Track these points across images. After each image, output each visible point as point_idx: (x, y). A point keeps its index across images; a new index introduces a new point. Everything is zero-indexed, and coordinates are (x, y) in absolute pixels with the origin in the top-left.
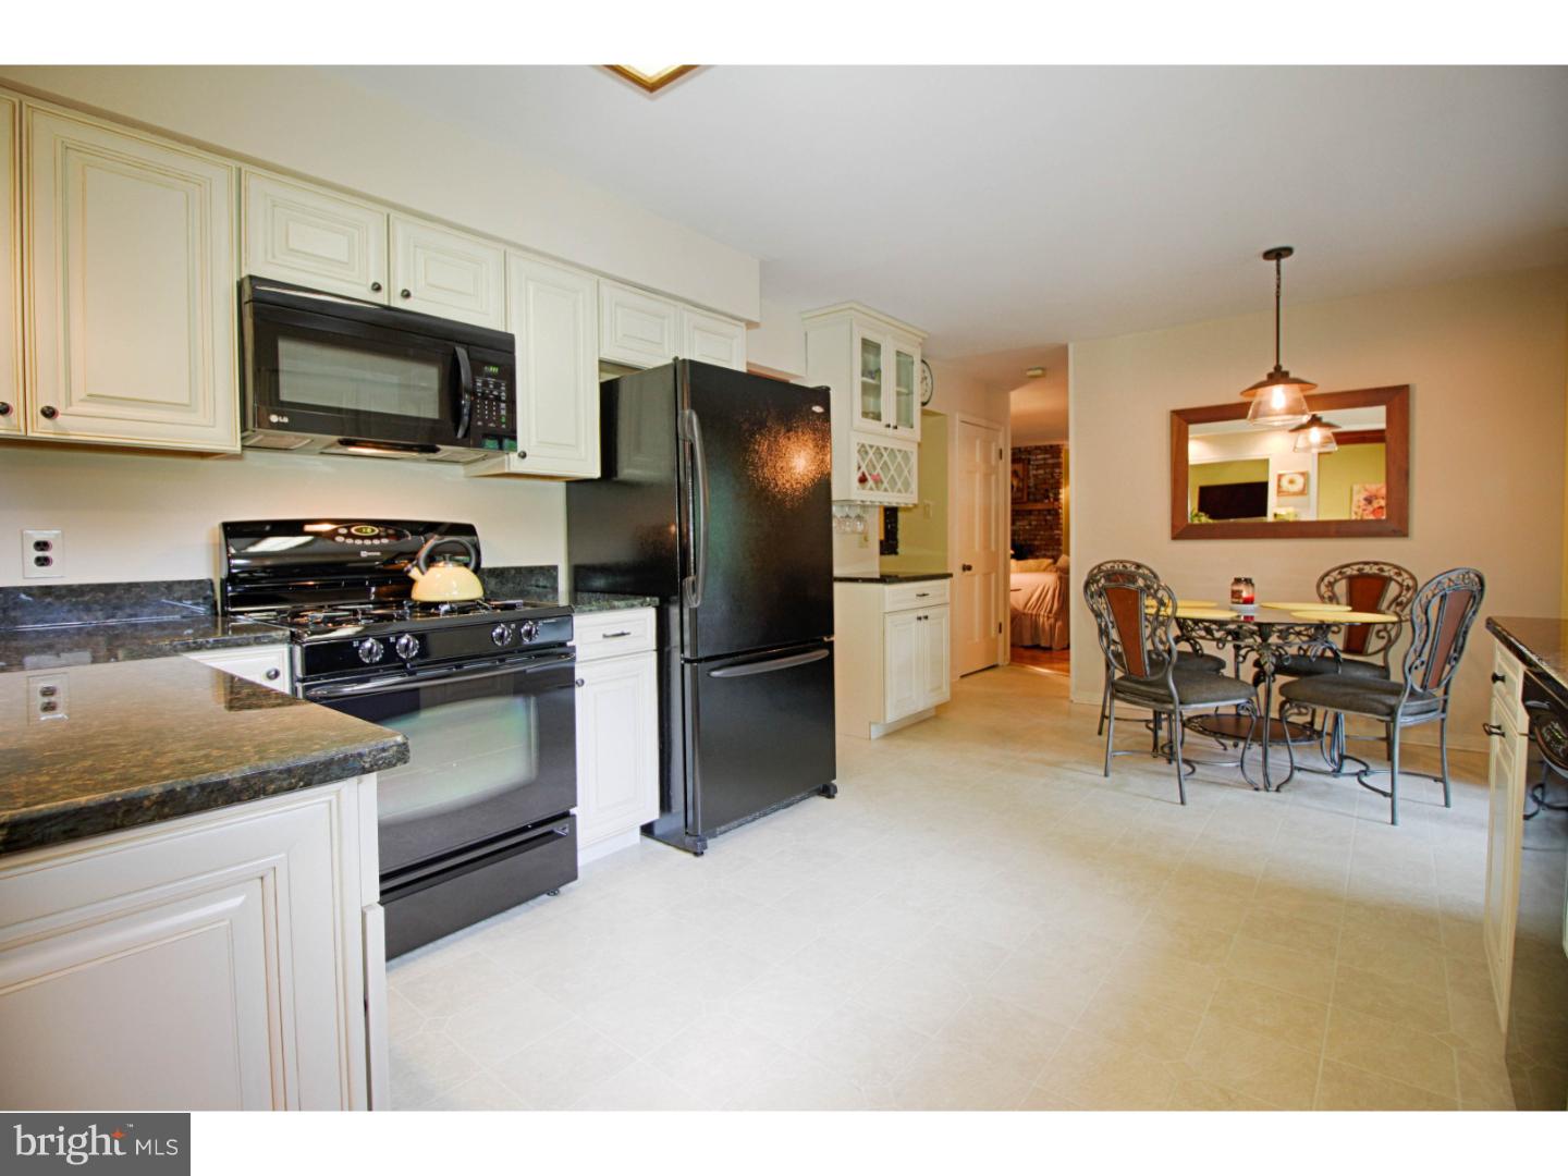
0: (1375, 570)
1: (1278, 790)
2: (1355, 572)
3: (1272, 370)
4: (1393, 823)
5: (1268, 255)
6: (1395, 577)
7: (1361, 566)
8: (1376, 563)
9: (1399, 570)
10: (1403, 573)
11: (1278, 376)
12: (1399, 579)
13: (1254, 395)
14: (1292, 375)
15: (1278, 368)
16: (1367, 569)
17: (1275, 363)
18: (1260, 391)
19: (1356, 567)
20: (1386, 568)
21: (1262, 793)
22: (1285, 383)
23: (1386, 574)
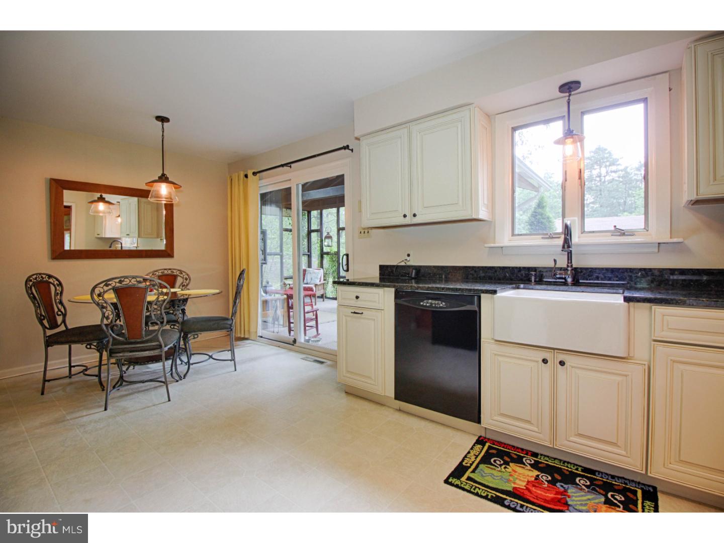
0: (169, 272)
1: (184, 378)
2: (160, 274)
3: (160, 175)
4: (235, 370)
5: (159, 118)
6: (179, 275)
7: (163, 271)
8: (170, 269)
9: (181, 272)
10: (183, 273)
11: (163, 178)
12: (182, 275)
13: (152, 186)
14: (170, 180)
15: (163, 175)
16: (166, 272)
17: (162, 172)
18: (155, 184)
19: (160, 271)
20: (174, 271)
21: (180, 382)
22: (166, 182)
23: (175, 274)
